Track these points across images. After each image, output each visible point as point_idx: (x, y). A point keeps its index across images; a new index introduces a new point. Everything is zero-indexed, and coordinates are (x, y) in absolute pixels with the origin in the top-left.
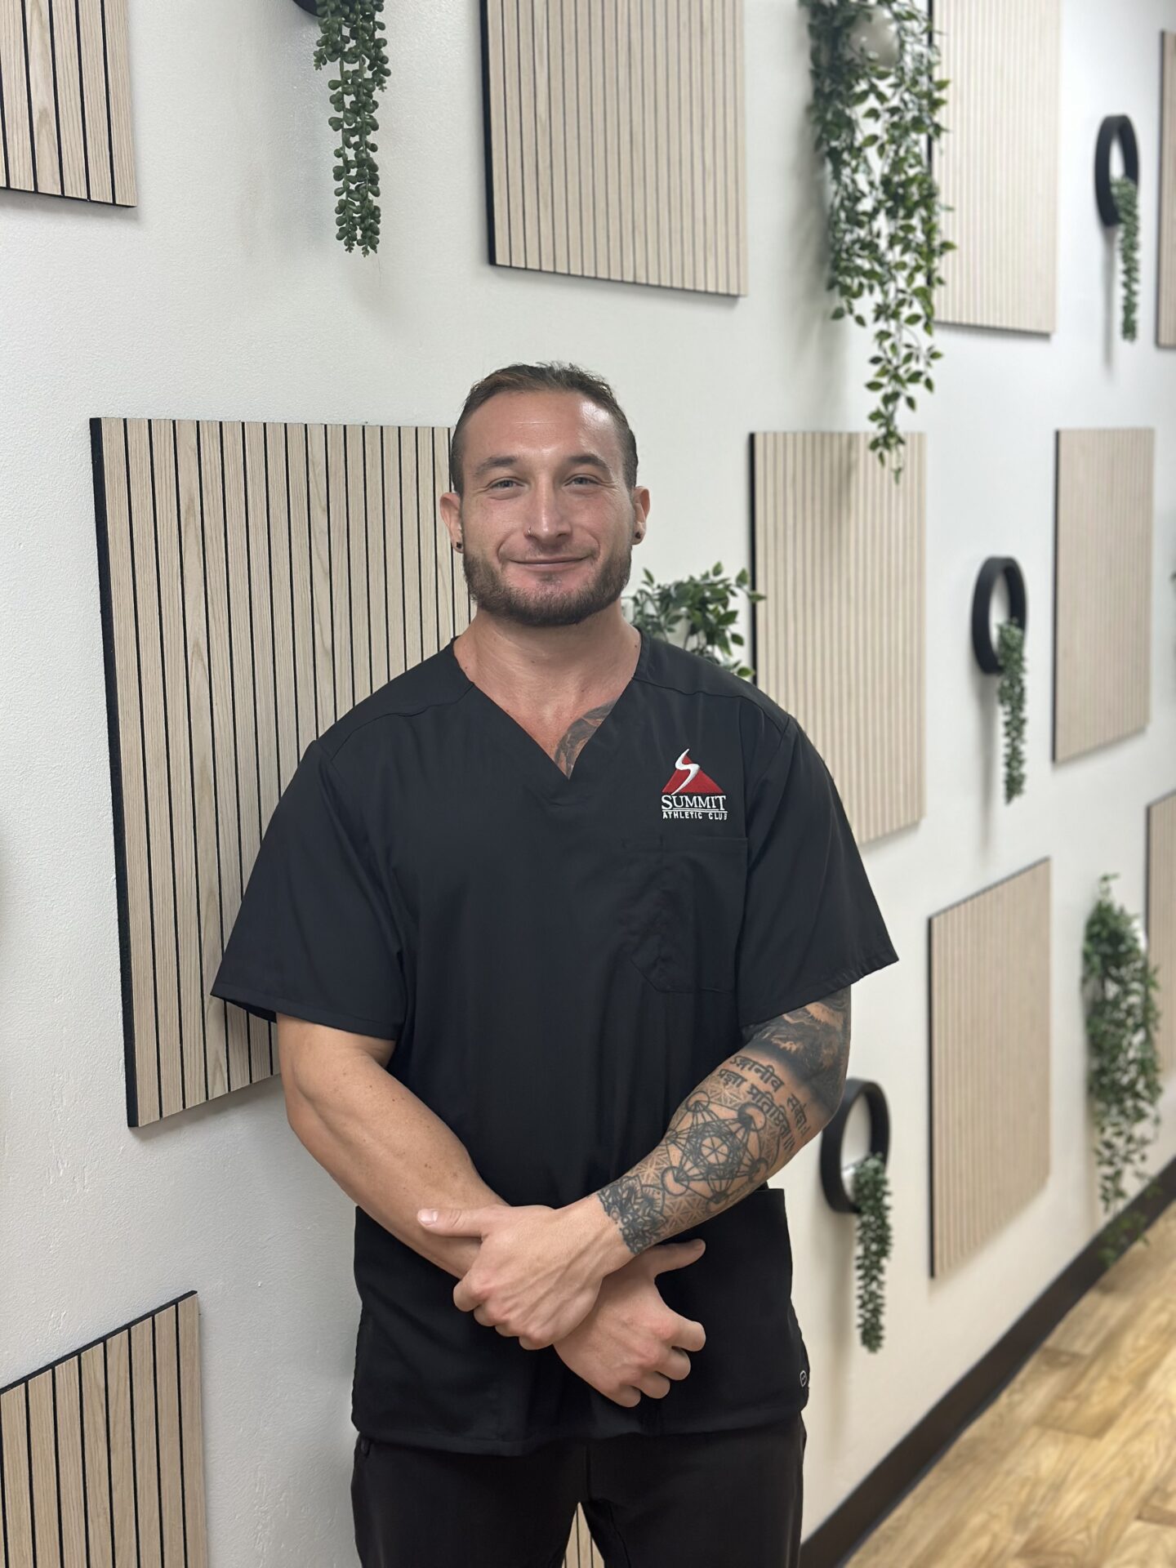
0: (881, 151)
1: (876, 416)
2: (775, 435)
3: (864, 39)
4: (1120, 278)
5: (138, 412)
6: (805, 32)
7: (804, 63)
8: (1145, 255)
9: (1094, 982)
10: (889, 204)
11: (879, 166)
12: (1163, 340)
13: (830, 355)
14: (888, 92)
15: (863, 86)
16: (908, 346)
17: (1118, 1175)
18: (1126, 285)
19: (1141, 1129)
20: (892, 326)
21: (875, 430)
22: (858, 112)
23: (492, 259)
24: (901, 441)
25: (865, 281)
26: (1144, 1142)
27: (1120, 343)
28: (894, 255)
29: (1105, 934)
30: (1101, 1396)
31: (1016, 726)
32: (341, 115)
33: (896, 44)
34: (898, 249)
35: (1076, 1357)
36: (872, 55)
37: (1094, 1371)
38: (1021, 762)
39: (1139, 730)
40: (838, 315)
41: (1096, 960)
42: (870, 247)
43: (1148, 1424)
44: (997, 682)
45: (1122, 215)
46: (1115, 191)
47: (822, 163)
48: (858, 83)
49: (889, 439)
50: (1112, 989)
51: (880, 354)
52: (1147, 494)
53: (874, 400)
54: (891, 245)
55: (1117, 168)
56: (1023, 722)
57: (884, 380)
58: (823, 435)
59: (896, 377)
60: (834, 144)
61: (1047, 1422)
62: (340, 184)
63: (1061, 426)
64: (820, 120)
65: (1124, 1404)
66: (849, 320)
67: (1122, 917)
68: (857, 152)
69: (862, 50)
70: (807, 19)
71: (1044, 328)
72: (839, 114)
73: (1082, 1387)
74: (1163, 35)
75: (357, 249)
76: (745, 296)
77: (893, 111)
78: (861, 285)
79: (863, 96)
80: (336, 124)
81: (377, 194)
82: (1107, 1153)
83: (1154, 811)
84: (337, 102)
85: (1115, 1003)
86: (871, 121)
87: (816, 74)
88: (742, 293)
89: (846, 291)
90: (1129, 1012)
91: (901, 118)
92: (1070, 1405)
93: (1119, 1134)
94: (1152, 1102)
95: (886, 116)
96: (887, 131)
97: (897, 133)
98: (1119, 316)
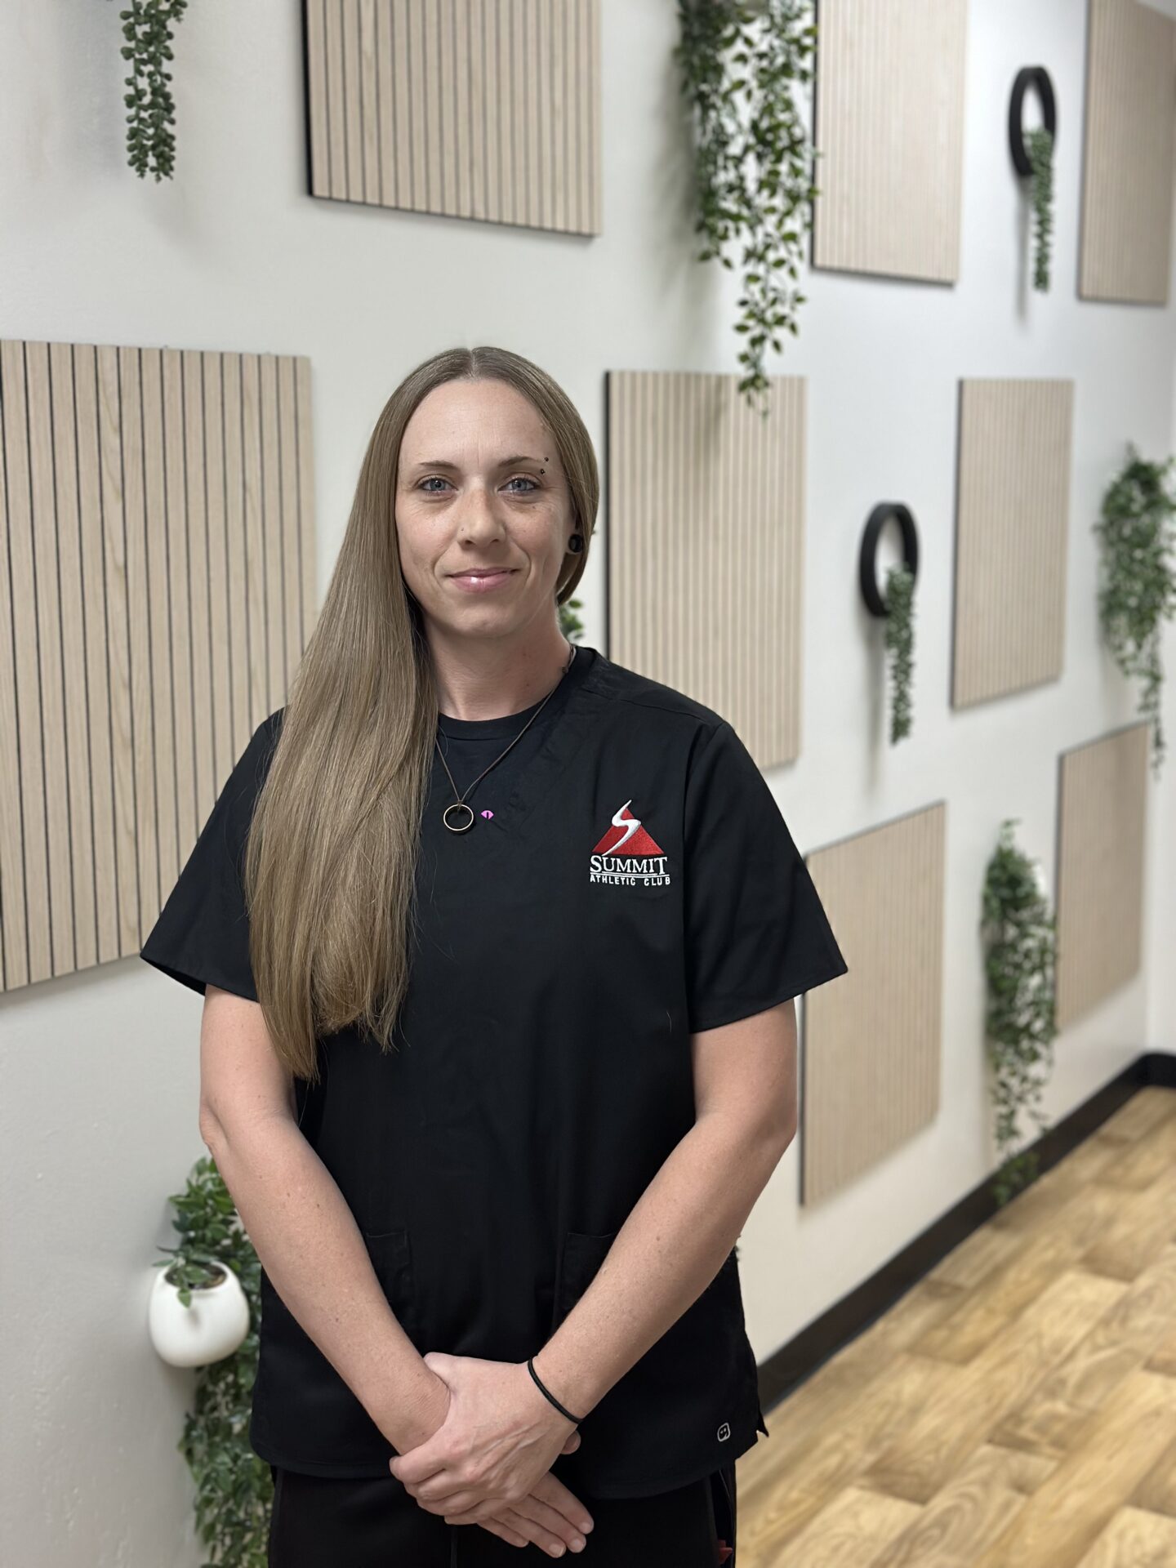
0: (749, 95)
1: (744, 358)
2: (633, 375)
4: (1034, 228)
8: (1063, 206)
9: (993, 925)
10: (760, 148)
11: (746, 111)
12: (1086, 291)
13: (699, 297)
14: (756, 38)
15: (729, 31)
16: (774, 290)
17: (1011, 1115)
18: (1040, 237)
19: (1036, 1070)
20: (761, 270)
21: (743, 372)
22: (727, 56)
23: (310, 190)
24: (767, 384)
25: (731, 225)
26: (1038, 1083)
27: (1035, 297)
28: (762, 200)
29: (1004, 878)
30: (975, 1324)
31: (903, 670)
32: (132, 45)
34: (765, 193)
35: (958, 1289)
36: (739, 1)
37: (974, 1301)
38: (908, 705)
39: (1051, 678)
40: (705, 257)
41: (995, 903)
42: (738, 187)
43: (1015, 1354)
44: (884, 626)
45: (1036, 166)
46: (1028, 142)
48: (726, 28)
49: (754, 382)
50: (1012, 932)
51: (747, 296)
52: (1062, 445)
53: (742, 343)
54: (759, 190)
55: (1032, 117)
56: (910, 665)
57: (751, 323)
58: (688, 376)
59: (762, 321)
60: (704, 87)
61: (919, 1350)
62: (132, 111)
63: (965, 375)
64: (688, 65)
65: (995, 1334)
66: (716, 262)
67: (1024, 864)
68: (726, 97)
71: (946, 276)
72: (705, 58)
73: (957, 1318)
75: (150, 175)
76: (599, 235)
77: (761, 56)
78: (727, 228)
79: (730, 42)
80: (128, 54)
81: (172, 122)
82: (1002, 1093)
83: (1067, 762)
84: (130, 32)
85: (1013, 947)
86: (739, 65)
87: (685, 18)
88: (596, 231)
89: (713, 234)
90: (1027, 955)
91: (772, 62)
92: (940, 1335)
93: (1013, 1074)
94: (1047, 1043)
95: (754, 62)
96: (755, 75)
97: (765, 78)
98: (1032, 267)
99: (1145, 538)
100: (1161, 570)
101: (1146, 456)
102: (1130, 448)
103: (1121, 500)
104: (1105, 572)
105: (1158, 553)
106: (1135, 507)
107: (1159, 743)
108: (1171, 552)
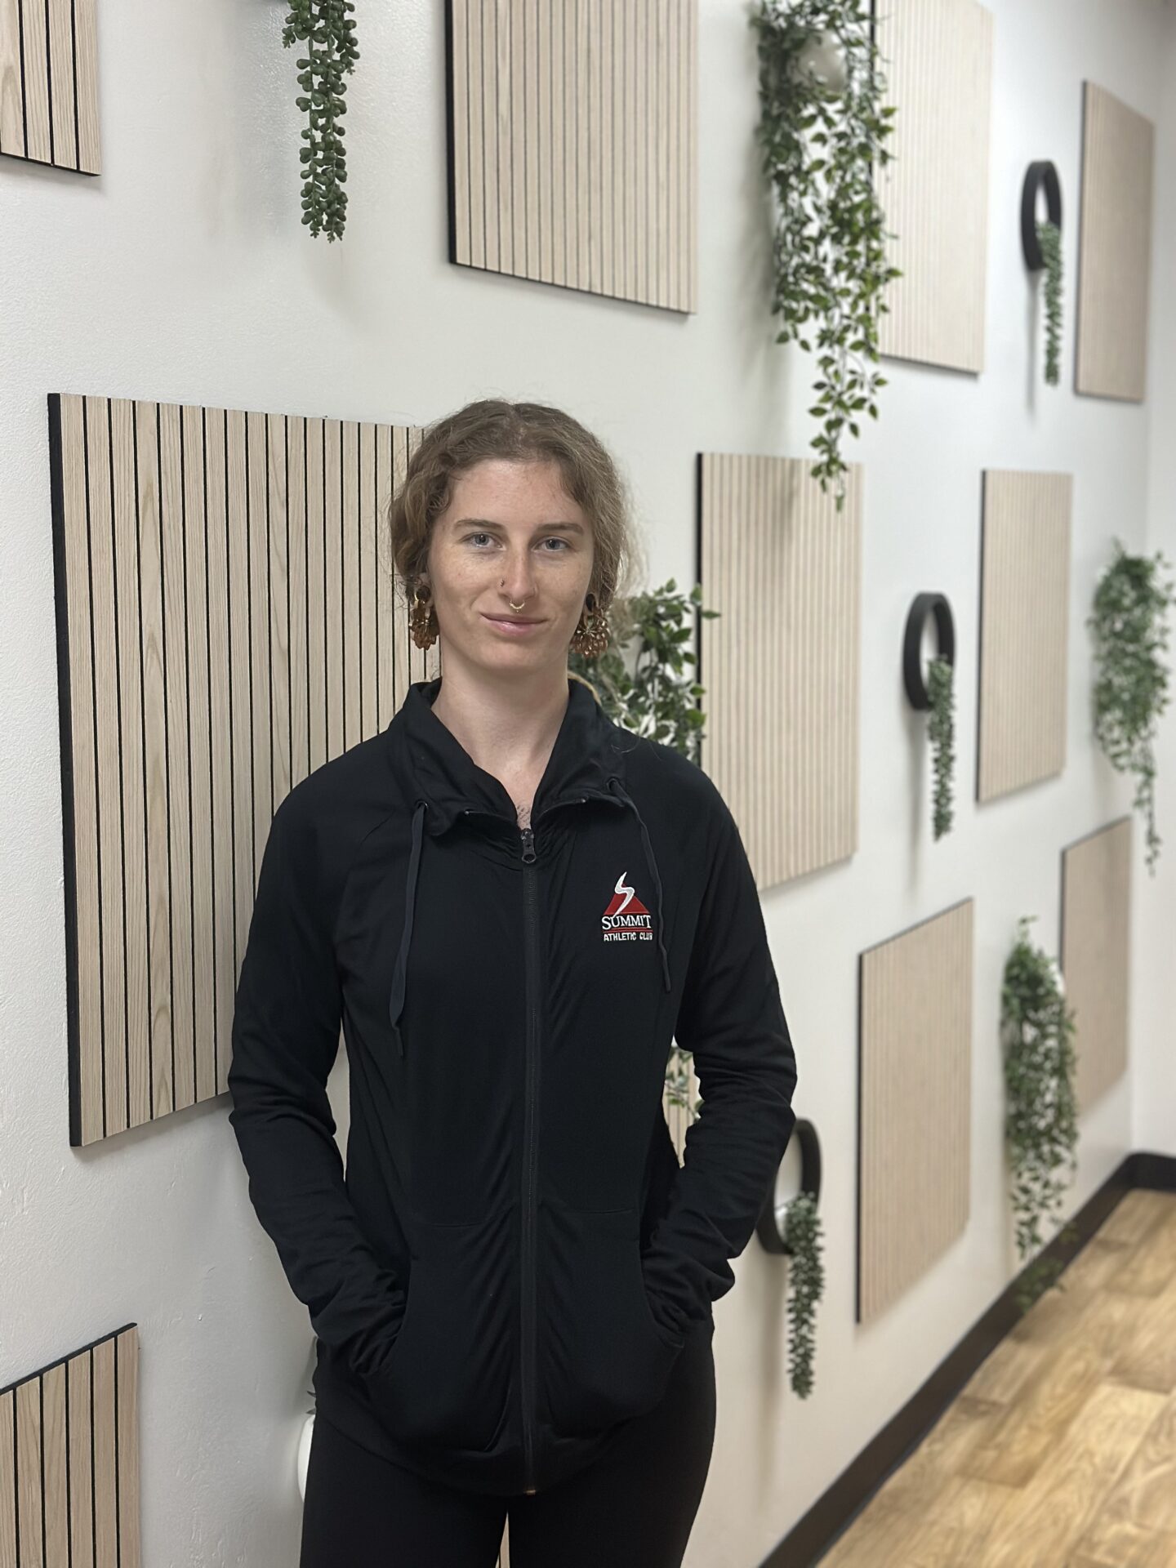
0: (829, 176)
1: (816, 443)
2: (722, 457)
3: (812, 64)
4: (1043, 322)
5: (98, 391)
6: (754, 52)
7: (753, 85)
8: (1066, 301)
9: (1012, 1025)
10: (835, 230)
11: (826, 191)
12: (1082, 387)
13: (775, 376)
14: (836, 118)
15: (810, 110)
16: (853, 372)
17: (1034, 1220)
18: (1049, 330)
19: (1057, 1174)
20: (835, 352)
21: (818, 457)
23: (452, 258)
24: (843, 467)
25: (810, 305)
26: (1060, 1187)
27: (1043, 386)
28: (839, 281)
29: (1023, 977)
30: (1022, 1445)
31: (944, 763)
32: (308, 95)
33: (844, 70)
34: (843, 275)
35: (995, 1404)
36: (821, 79)
37: (1013, 1420)
38: (949, 799)
39: (1055, 775)
40: (783, 338)
41: (1015, 1002)
42: (816, 271)
43: (1070, 1473)
44: (928, 718)
45: (1047, 260)
46: (1040, 236)
47: (768, 187)
48: (805, 106)
49: (831, 466)
50: (1030, 1033)
51: (824, 379)
52: (1066, 538)
53: (818, 426)
54: (836, 271)
55: (1041, 214)
56: (951, 759)
57: (828, 406)
58: (767, 459)
59: (840, 403)
60: (781, 167)
61: (968, 1472)
62: (306, 167)
63: (989, 465)
64: (769, 142)
65: (1045, 1452)
66: (794, 344)
67: (1039, 959)
68: (804, 175)
69: (811, 73)
70: (756, 41)
71: (972, 367)
72: (787, 137)
73: (1002, 1437)
74: (1085, 85)
75: (323, 234)
76: (695, 314)
77: (841, 136)
78: (807, 310)
79: (812, 120)
80: (303, 104)
81: (343, 179)
82: (1023, 1199)
83: (1069, 855)
84: (305, 81)
85: (1033, 1048)
86: (818, 146)
87: (765, 96)
88: (692, 310)
89: (791, 314)
90: (1047, 1056)
91: (848, 144)
92: (991, 1454)
93: (1036, 1179)
94: (1069, 1148)
95: (833, 141)
96: (834, 156)
97: (844, 159)
98: (1042, 360)
99: (1135, 632)
100: (1151, 664)
101: (1132, 552)
102: (1117, 543)
103: (1113, 594)
104: (1100, 666)
105: (1150, 648)
106: (1127, 602)
107: (1152, 839)
108: (1165, 647)
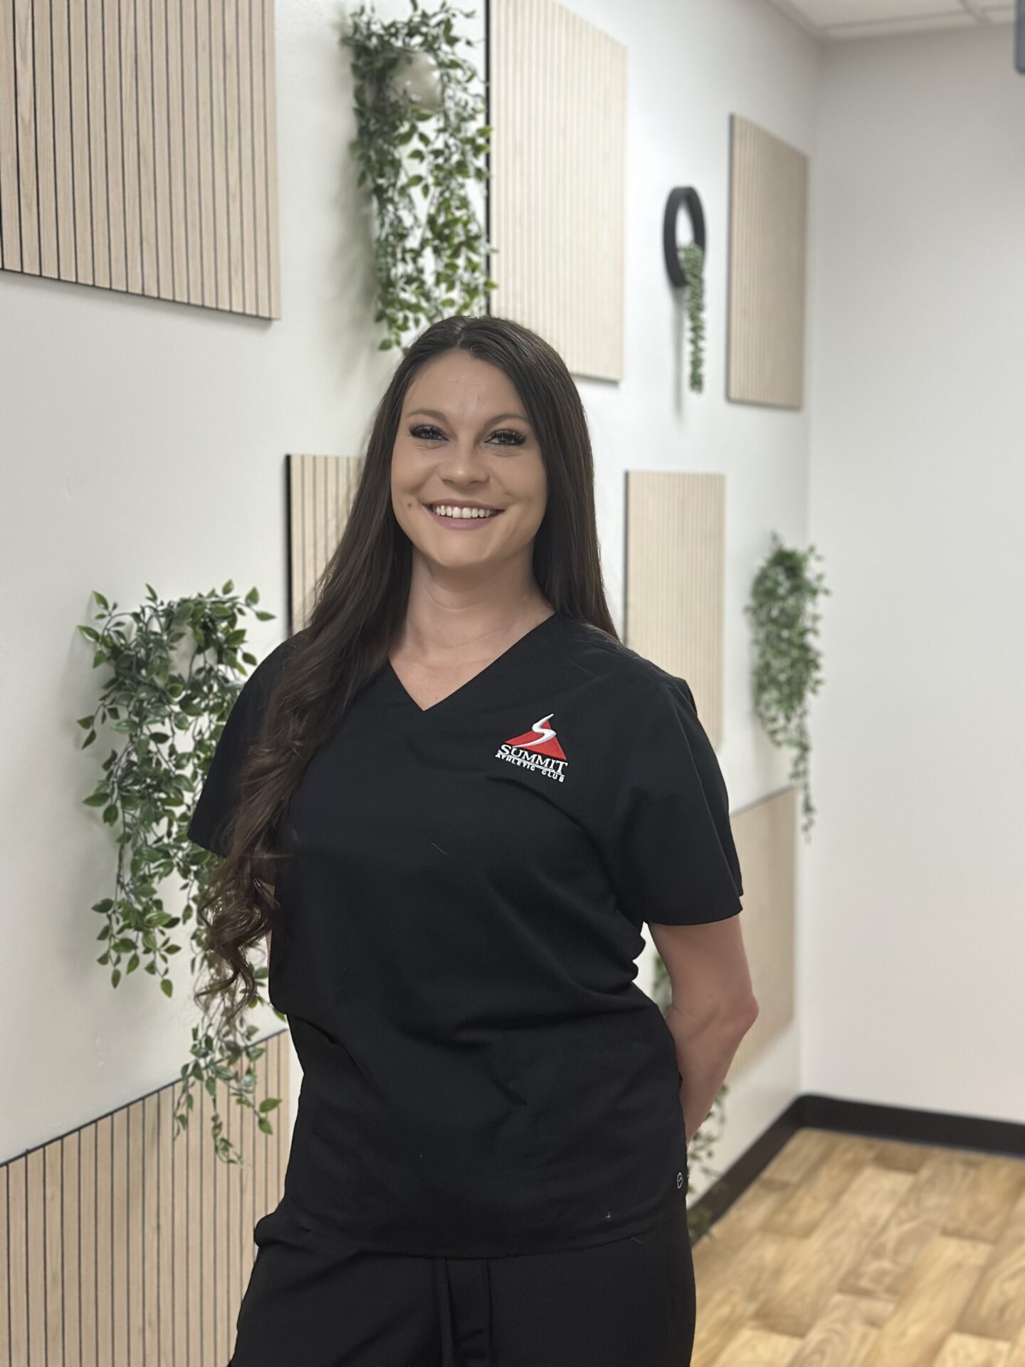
0: (426, 190)
2: (314, 459)
3: (408, 83)
4: (688, 335)
6: (347, 70)
7: (348, 102)
8: (713, 315)
10: (436, 242)
11: (423, 206)
12: (733, 395)
14: (431, 135)
15: (405, 128)
18: (693, 342)
19: (707, 1127)
22: (403, 152)
25: (410, 315)
26: (710, 1140)
27: (689, 395)
28: (440, 292)
33: (439, 89)
34: (443, 286)
36: (414, 97)
40: (385, 346)
42: (415, 279)
45: (689, 277)
46: (681, 255)
47: (369, 201)
48: (402, 124)
52: (717, 535)
54: (437, 283)
55: (684, 234)
60: (381, 181)
63: (632, 466)
64: (366, 158)
66: (396, 351)
68: (403, 191)
69: (405, 92)
70: (350, 59)
71: (612, 375)
72: (381, 153)
74: (732, 119)
76: (278, 319)
77: (437, 153)
78: (406, 318)
79: (406, 138)
86: (416, 161)
87: (361, 113)
88: (273, 316)
89: (392, 322)
91: (447, 160)
95: (430, 158)
96: (431, 172)
97: (441, 175)
98: (687, 370)
99: (791, 620)
100: (805, 648)
101: (789, 545)
102: (775, 537)
103: (769, 584)
104: (757, 650)
105: (803, 633)
106: (782, 591)
107: (808, 809)
108: (816, 632)
